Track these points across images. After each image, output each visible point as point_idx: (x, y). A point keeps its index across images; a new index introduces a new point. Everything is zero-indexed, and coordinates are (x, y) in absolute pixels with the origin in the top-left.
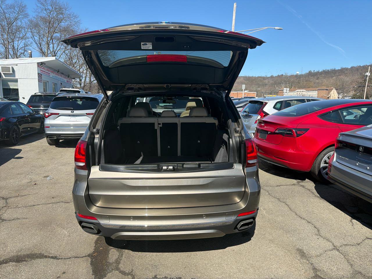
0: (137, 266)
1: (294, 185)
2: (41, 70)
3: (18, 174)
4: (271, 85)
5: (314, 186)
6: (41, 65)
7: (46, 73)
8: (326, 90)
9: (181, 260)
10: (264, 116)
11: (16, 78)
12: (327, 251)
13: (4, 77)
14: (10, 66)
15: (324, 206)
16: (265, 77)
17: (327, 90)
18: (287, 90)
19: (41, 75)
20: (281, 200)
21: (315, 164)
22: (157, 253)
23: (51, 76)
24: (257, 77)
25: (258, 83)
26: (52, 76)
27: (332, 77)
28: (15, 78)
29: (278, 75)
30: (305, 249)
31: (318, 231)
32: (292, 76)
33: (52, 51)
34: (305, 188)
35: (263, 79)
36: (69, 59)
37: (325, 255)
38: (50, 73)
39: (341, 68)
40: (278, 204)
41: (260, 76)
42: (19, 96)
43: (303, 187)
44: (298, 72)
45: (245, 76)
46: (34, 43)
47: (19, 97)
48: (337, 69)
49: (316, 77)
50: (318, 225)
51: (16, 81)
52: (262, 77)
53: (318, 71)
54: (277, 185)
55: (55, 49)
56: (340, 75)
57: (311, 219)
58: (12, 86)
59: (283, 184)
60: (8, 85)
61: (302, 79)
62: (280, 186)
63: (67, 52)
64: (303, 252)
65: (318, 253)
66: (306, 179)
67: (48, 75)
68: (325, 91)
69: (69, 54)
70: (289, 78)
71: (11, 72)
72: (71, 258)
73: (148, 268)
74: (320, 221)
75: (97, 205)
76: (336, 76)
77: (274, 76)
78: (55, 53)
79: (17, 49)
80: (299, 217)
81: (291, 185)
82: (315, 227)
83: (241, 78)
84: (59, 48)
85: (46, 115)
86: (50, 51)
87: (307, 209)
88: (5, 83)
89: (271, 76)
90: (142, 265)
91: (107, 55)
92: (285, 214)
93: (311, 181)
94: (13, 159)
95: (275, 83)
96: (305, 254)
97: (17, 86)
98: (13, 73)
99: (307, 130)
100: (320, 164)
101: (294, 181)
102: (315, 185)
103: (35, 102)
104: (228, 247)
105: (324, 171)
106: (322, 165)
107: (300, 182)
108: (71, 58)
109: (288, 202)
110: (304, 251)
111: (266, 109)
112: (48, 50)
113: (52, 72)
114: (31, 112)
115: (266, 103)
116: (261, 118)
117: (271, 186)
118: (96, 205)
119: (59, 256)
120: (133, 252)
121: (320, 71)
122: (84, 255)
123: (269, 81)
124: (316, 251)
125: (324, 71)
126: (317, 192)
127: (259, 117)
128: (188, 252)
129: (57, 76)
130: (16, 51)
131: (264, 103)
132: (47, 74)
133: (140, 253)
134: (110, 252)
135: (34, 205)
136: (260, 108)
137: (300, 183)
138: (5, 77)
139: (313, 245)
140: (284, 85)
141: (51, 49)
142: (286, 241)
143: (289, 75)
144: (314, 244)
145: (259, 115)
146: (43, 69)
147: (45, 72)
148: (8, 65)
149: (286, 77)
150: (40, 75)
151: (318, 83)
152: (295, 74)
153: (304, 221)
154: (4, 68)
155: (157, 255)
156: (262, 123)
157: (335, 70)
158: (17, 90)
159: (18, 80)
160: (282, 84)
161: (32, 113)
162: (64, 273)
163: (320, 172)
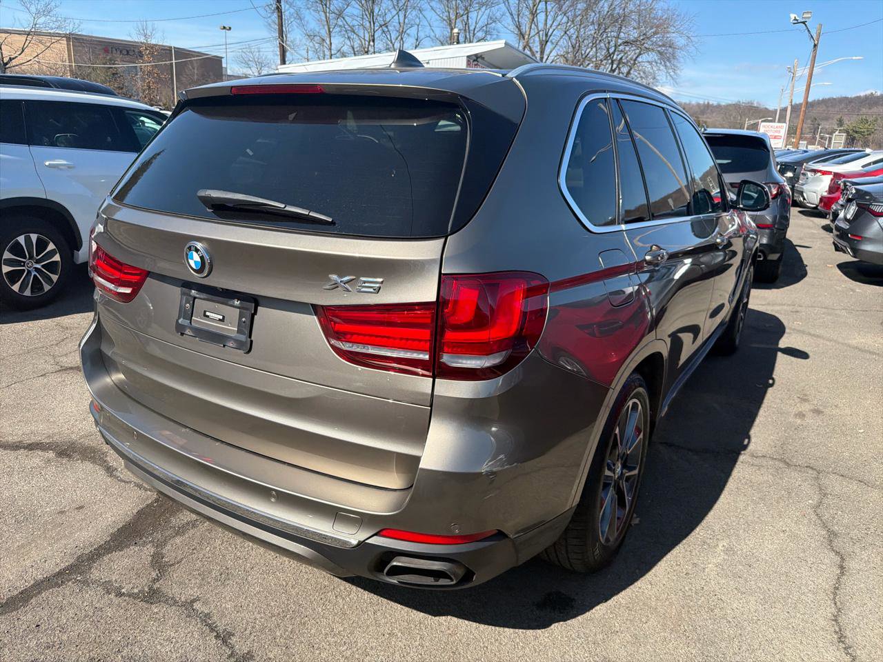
6: (474, 61)
46: (508, 14)
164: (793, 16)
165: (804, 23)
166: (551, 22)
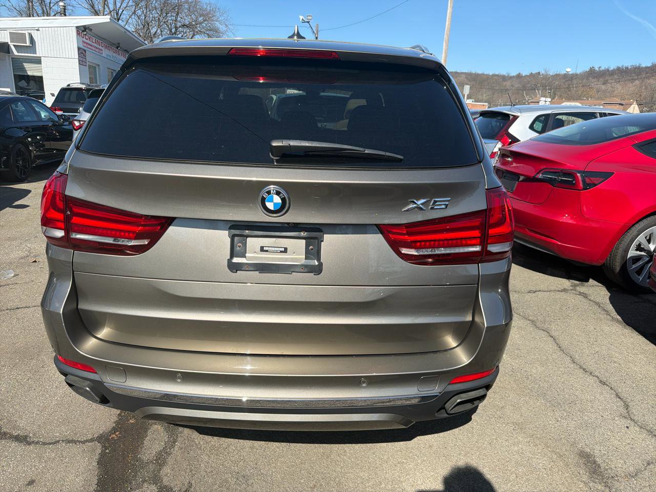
0: (203, 473)
1: (564, 291)
2: (83, 41)
3: (9, 239)
4: (516, 91)
5: (608, 297)
6: (83, 31)
7: (94, 49)
8: (620, 104)
9: (306, 466)
10: (511, 143)
11: (37, 55)
12: (652, 463)
13: (16, 53)
14: (26, 32)
15: (632, 344)
16: (507, 75)
17: (622, 105)
18: (546, 101)
19: (85, 51)
20: (538, 324)
21: (617, 249)
22: (254, 442)
23: (103, 55)
24: (491, 74)
25: (493, 85)
26: (107, 55)
27: (633, 80)
28: (35, 55)
29: (531, 73)
30: (598, 452)
31: (627, 407)
32: (557, 76)
33: (111, 10)
34: (590, 300)
35: (501, 80)
36: (144, 27)
37: (647, 473)
38: (100, 47)
39: (652, 63)
40: (531, 334)
41: (497, 73)
42: (44, 90)
43: (584, 297)
44: (570, 68)
45: (469, 72)
47: (44, 93)
48: (644, 66)
49: (601, 79)
50: (624, 390)
51: (38, 61)
52: (501, 76)
53: (607, 67)
54: (528, 290)
55: (118, 6)
56: (648, 78)
57: (607, 374)
58: (31, 70)
59: (542, 287)
60: (24, 70)
61: (575, 82)
62: (535, 292)
63: (139, 12)
64: (595, 462)
65: (631, 469)
66: (591, 280)
67: (99, 52)
68: (618, 106)
69: (144, 18)
70: (550, 80)
71: (28, 44)
72: (58, 441)
73: (227, 481)
74: (629, 382)
75: (99, 336)
76: (641, 78)
77: (524, 75)
78: (117, 14)
79: (50, 3)
80: (581, 367)
81: (559, 291)
82: (617, 396)
83: (460, 75)
84: (124, 5)
85: (75, 124)
86: (109, 8)
87: (597, 349)
88: (17, 64)
89: (518, 75)
90: (214, 472)
91: (213, 21)
92: (548, 359)
93: (600, 284)
94: (8, 209)
95: (524, 88)
96: (599, 467)
97: (41, 70)
98: (31, 45)
99: (607, 175)
100: (627, 251)
101: (565, 283)
102: (609, 294)
103: (69, 101)
104: (418, 437)
105: (634, 266)
106: (632, 253)
107: (578, 285)
108: (146, 25)
109: (554, 329)
110: (598, 459)
111: (513, 130)
112: (104, 8)
113: (106, 47)
114: (56, 119)
115: (516, 118)
116: (503, 146)
117: (516, 292)
118: (97, 336)
119: (34, 435)
120: (201, 436)
121: (612, 68)
122: (90, 436)
123: (513, 84)
124: (625, 462)
125: (618, 69)
126: (616, 310)
127: (499, 145)
128: (324, 445)
129: (117, 56)
130: (48, 8)
131: (511, 117)
132: (96, 50)
133: (215, 438)
134: (149, 433)
135: (18, 308)
136: (501, 128)
137: (578, 288)
138: (18, 52)
139: (616, 442)
140: (540, 91)
141: (111, 7)
142: (553, 430)
143: (551, 74)
144: (619, 440)
145: (500, 140)
146: (87, 39)
147: (91, 46)
148: (22, 29)
149: (546, 77)
150: (82, 52)
151: (604, 91)
152: (563, 72)
153: (591, 380)
154: (15, 36)
155: (252, 448)
156: (508, 157)
157: (639, 67)
158: (41, 78)
159: (41, 60)
160: (538, 90)
161: (57, 122)
162: (31, 482)
163: (624, 266)
164: (301, 17)
165: (308, 22)
166: (120, 4)
